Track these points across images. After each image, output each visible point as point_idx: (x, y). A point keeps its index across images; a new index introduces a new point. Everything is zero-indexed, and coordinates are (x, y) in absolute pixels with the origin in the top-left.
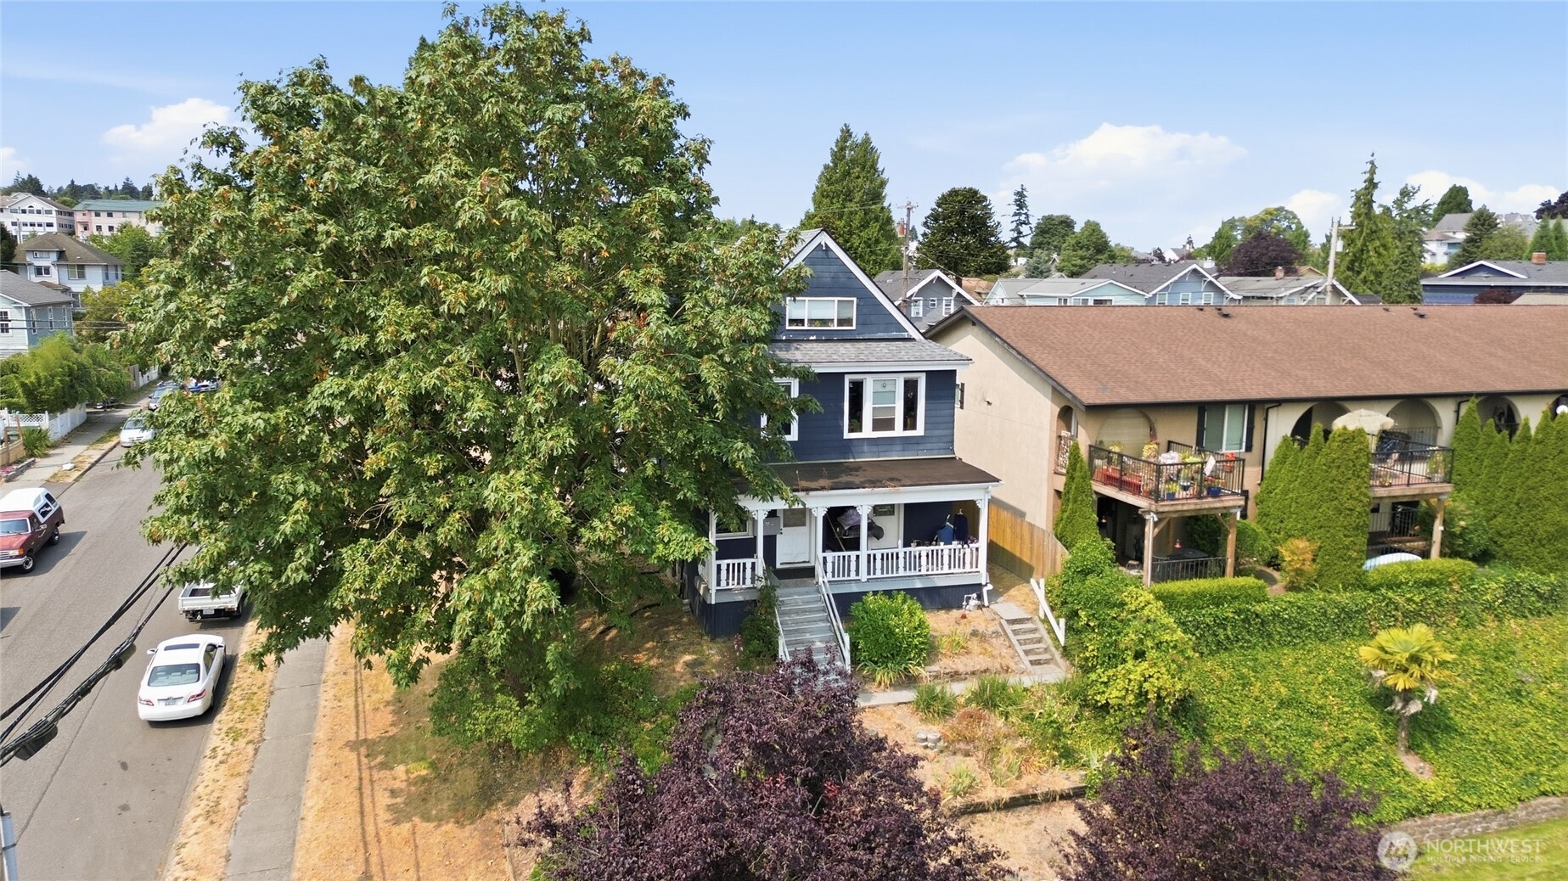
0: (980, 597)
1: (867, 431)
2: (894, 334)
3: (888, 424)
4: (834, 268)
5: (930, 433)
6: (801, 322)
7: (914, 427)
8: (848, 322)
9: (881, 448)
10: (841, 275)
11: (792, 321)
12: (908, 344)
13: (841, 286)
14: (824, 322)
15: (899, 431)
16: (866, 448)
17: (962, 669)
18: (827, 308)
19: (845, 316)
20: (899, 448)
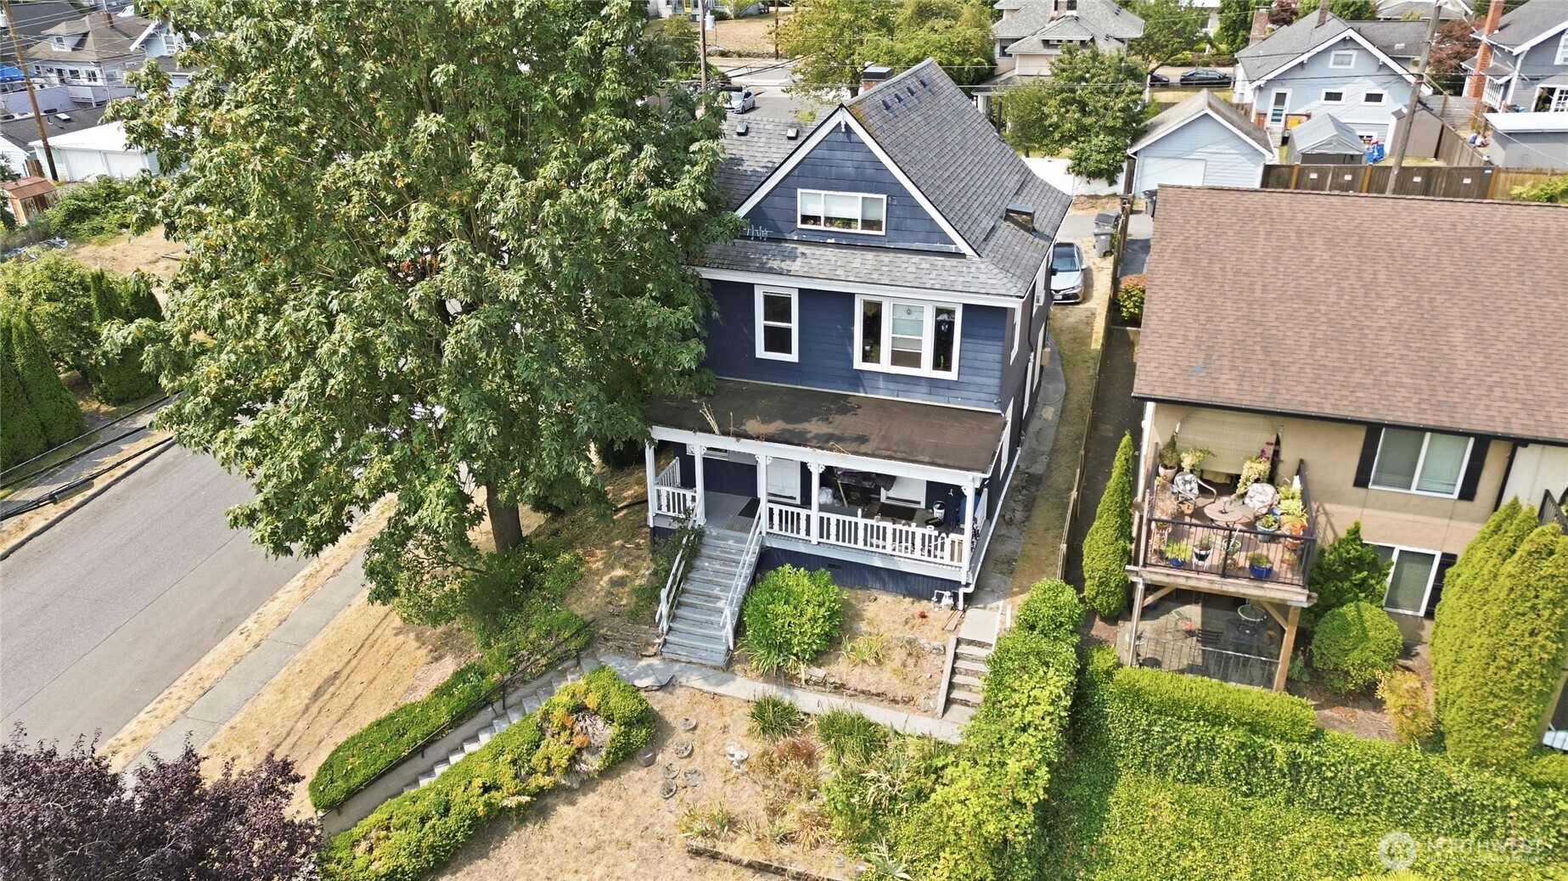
0: (955, 597)
1: (885, 365)
2: (938, 246)
3: (914, 360)
4: (858, 156)
5: (964, 379)
6: (816, 219)
7: (948, 368)
8: (876, 224)
9: (900, 387)
10: (867, 164)
11: (805, 219)
12: (954, 261)
13: (869, 179)
14: (848, 222)
15: (926, 369)
16: (881, 384)
17: (853, 682)
18: (848, 205)
19: (871, 216)
20: (925, 390)
